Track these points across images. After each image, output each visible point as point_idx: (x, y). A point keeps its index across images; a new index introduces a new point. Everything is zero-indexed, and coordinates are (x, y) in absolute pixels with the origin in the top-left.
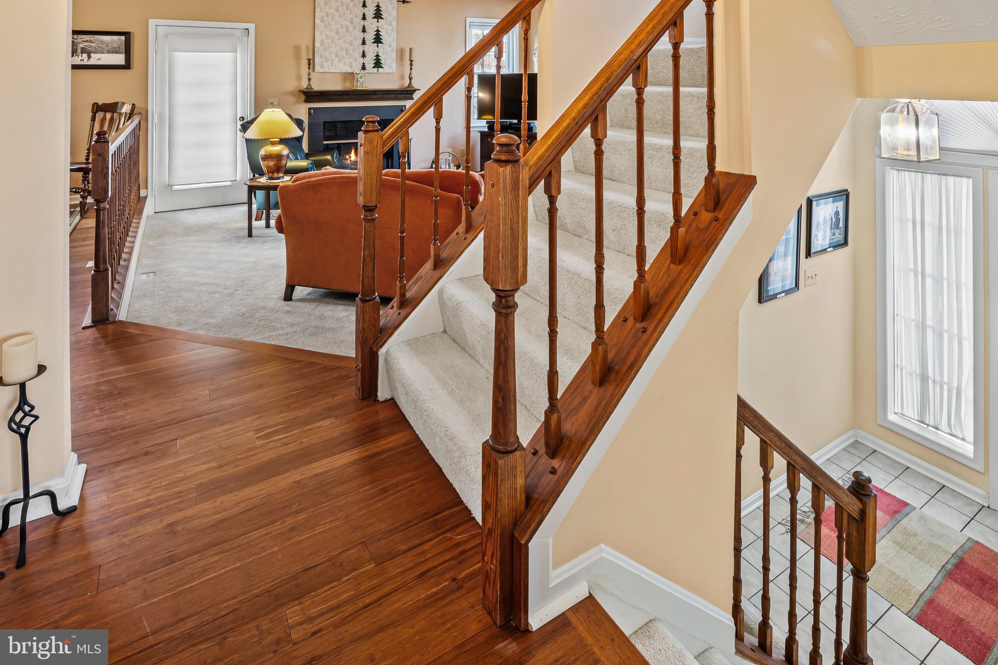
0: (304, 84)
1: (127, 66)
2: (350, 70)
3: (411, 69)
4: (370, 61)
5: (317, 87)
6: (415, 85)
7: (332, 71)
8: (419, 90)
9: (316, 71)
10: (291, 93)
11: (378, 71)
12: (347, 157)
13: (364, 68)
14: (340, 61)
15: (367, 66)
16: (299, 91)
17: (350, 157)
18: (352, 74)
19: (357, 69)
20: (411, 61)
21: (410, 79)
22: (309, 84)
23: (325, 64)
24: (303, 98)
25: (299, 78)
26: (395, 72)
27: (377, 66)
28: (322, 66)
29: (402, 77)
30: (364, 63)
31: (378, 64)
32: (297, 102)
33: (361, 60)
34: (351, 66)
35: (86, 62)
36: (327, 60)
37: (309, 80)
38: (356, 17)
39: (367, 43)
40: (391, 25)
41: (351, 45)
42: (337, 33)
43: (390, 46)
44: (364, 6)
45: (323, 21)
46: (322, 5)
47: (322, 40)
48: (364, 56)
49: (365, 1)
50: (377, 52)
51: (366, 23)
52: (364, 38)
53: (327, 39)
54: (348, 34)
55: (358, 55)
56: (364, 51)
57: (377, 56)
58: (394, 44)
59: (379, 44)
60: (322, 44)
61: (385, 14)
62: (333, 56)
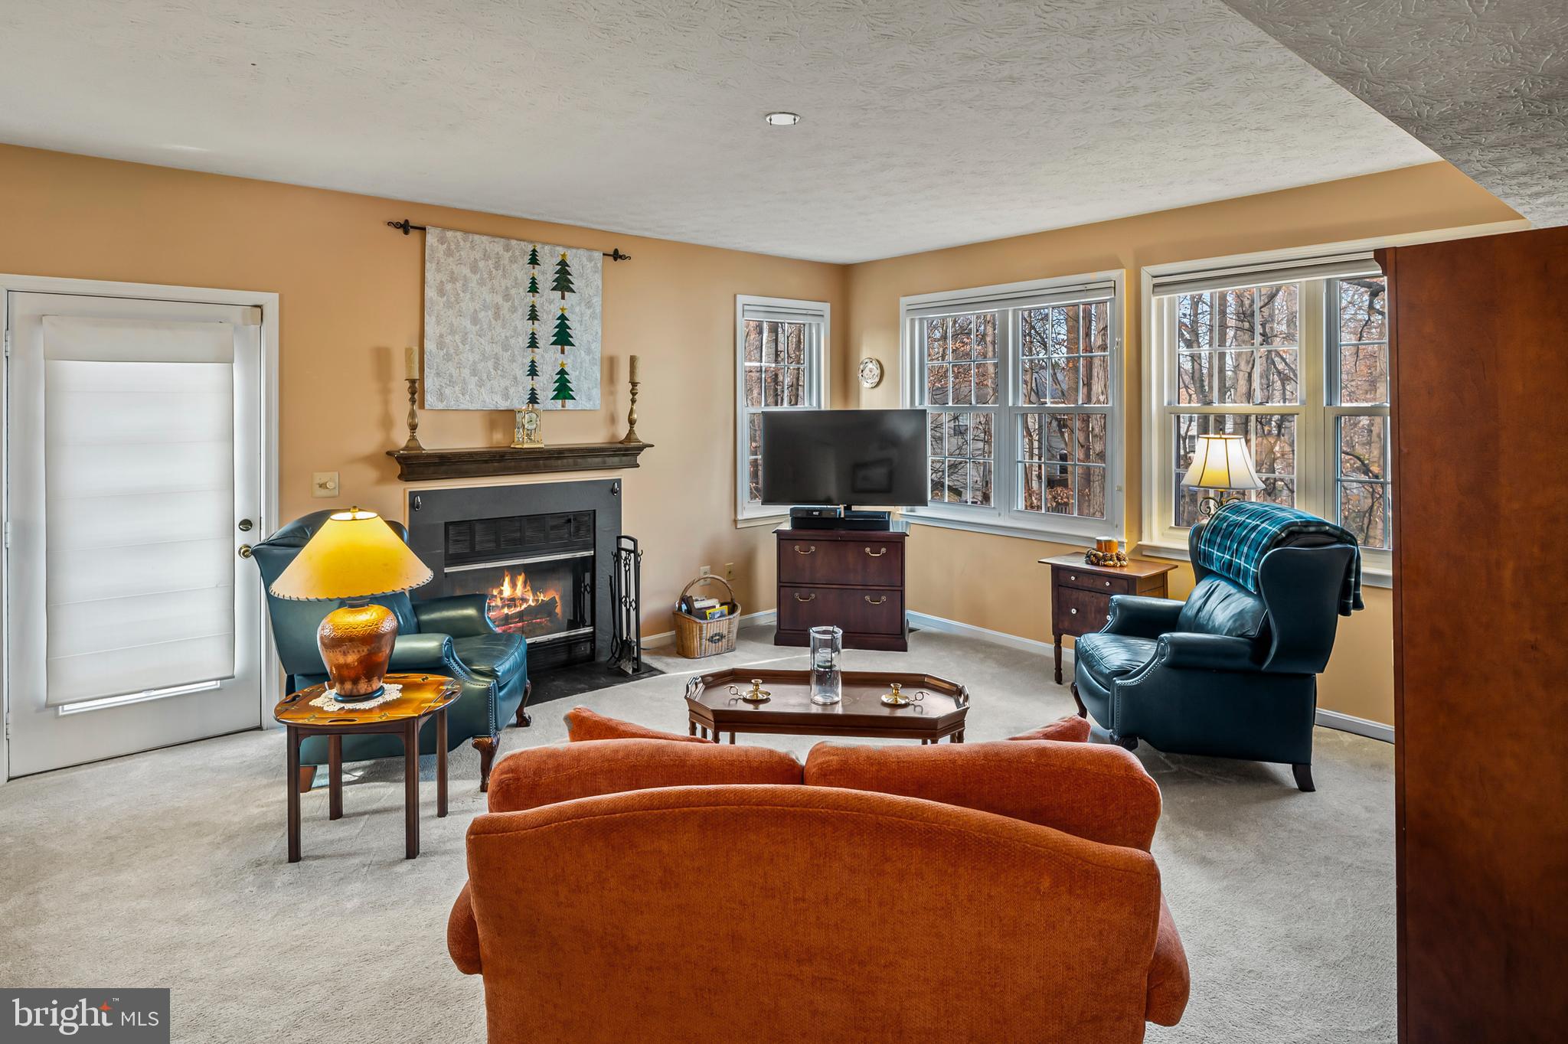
0: (401, 438)
2: (503, 405)
3: (633, 401)
4: (546, 385)
5: (430, 443)
6: (642, 435)
7: (462, 407)
8: (652, 446)
9: (427, 406)
10: (370, 460)
11: (563, 406)
12: (495, 592)
13: (533, 399)
14: (480, 384)
15: (540, 395)
16: (389, 453)
17: (501, 592)
18: (511, 412)
19: (519, 402)
20: (634, 384)
21: (632, 422)
22: (413, 438)
23: (447, 391)
24: (398, 469)
25: (387, 423)
26: (598, 408)
27: (561, 395)
28: (441, 396)
29: (613, 420)
30: (533, 389)
31: (563, 391)
32: (382, 480)
33: (528, 382)
34: (506, 397)
36: (452, 383)
37: (413, 427)
38: (516, 284)
39: (541, 343)
40: (589, 305)
41: (506, 347)
42: (475, 321)
43: (589, 351)
44: (534, 261)
45: (441, 292)
46: (440, 254)
47: (441, 336)
48: (533, 372)
49: (534, 251)
50: (562, 364)
51: (537, 300)
52: (533, 334)
53: (453, 332)
54: (500, 322)
55: (521, 371)
56: (533, 362)
57: (562, 372)
58: (596, 347)
59: (567, 348)
60: (441, 345)
61: (577, 283)
62: (466, 372)
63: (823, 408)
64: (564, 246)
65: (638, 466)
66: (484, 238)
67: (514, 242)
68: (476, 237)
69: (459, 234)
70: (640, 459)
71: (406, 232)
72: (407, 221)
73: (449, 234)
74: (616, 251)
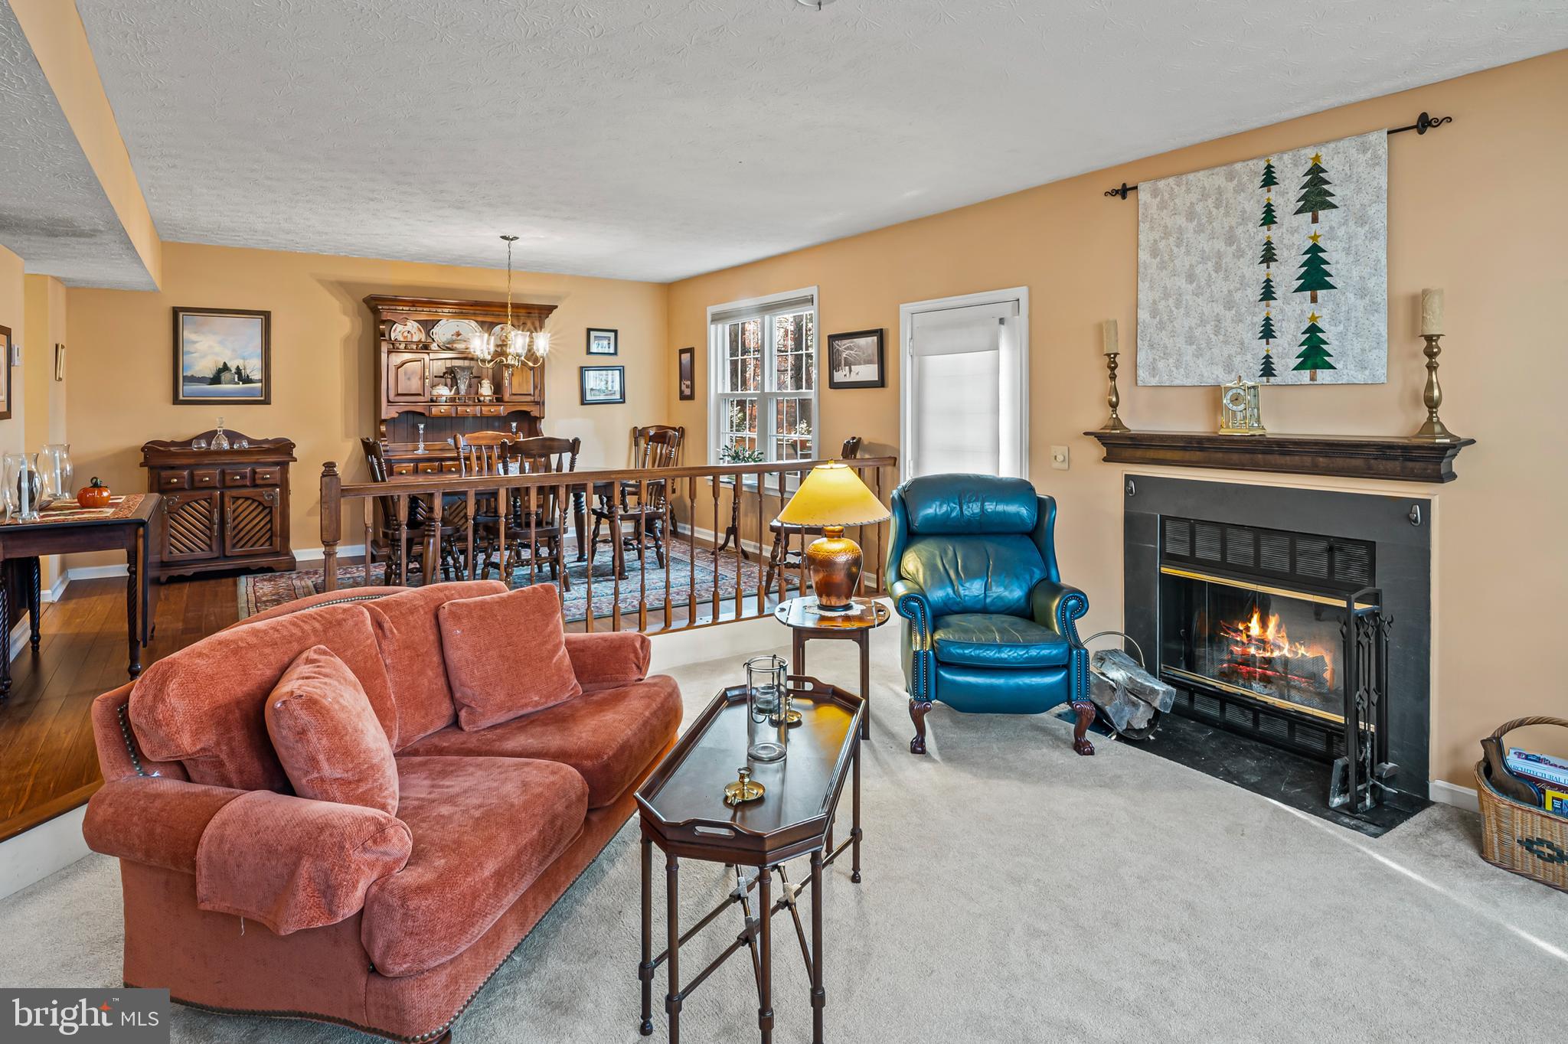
1: (881, 383)
3: (1432, 368)
4: (1287, 347)
5: (1136, 422)
6: (1452, 420)
7: (1177, 382)
8: (1472, 442)
9: (1140, 383)
11: (1313, 379)
12: (1241, 627)
13: (1268, 370)
14: (1199, 354)
15: (1277, 364)
17: (1248, 629)
19: (1249, 375)
21: (1432, 404)
22: (1113, 417)
23: (1161, 365)
24: (1103, 451)
26: (1383, 379)
27: (1309, 363)
28: (1153, 370)
30: (1267, 357)
31: (1314, 354)
33: (1261, 348)
34: (1229, 368)
35: (848, 379)
36: (1166, 355)
37: (1113, 405)
38: (1244, 220)
39: (1279, 292)
40: (1362, 220)
41: (1229, 305)
42: (1191, 277)
43: (1362, 293)
44: (1269, 180)
45: (1155, 253)
46: (1153, 210)
47: (1154, 302)
48: (1268, 332)
49: (1269, 167)
50: (1313, 318)
51: (1274, 233)
52: (1268, 281)
53: (1166, 295)
54: (1222, 274)
55: (1249, 332)
56: (1268, 319)
57: (1313, 329)
58: (1378, 285)
59: (1320, 293)
60: (1154, 313)
61: (1339, 191)
62: (1181, 341)
64: (1315, 145)
65: (1453, 476)
66: (1201, 175)
67: (1238, 166)
68: (1191, 177)
69: (1171, 181)
70: (1457, 465)
71: (1124, 197)
72: (1124, 185)
73: (1161, 184)
74: (1424, 116)
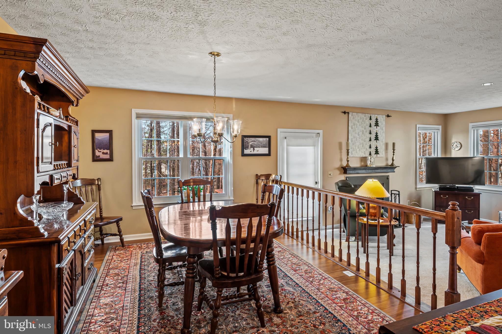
0: (344, 164)
1: (269, 154)
2: (364, 156)
3: (394, 155)
4: (373, 150)
6: (396, 163)
7: (356, 156)
9: (350, 156)
10: (338, 169)
11: (377, 156)
13: (370, 154)
14: (359, 150)
15: (372, 153)
16: (342, 167)
18: (366, 157)
19: (367, 155)
20: (394, 150)
21: (393, 160)
22: (348, 164)
23: (353, 152)
24: (343, 171)
25: (341, 160)
26: (384, 156)
28: (352, 154)
29: (387, 159)
30: (370, 152)
31: (377, 152)
32: (340, 174)
33: (369, 150)
34: (365, 153)
35: (252, 153)
36: (354, 150)
37: (348, 161)
38: (367, 125)
39: (372, 140)
40: (382, 129)
41: (365, 141)
42: (359, 135)
43: (382, 142)
44: (370, 119)
45: (352, 128)
46: (352, 119)
47: (352, 139)
48: (370, 147)
49: (371, 116)
50: (376, 145)
51: (371, 129)
52: (370, 137)
53: (354, 138)
54: (363, 135)
55: (368, 147)
56: (370, 145)
57: (377, 147)
58: (384, 140)
59: (377, 141)
60: (352, 141)
61: (380, 124)
62: (357, 147)
63: (439, 157)
64: (377, 114)
65: (395, 172)
66: (361, 114)
67: (367, 114)
68: (359, 114)
69: (355, 113)
70: (395, 170)
71: (345, 114)
72: (345, 111)
73: (354, 114)
74: (388, 115)
